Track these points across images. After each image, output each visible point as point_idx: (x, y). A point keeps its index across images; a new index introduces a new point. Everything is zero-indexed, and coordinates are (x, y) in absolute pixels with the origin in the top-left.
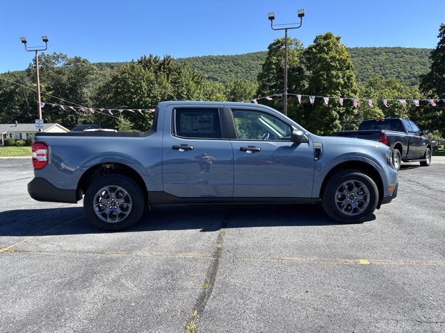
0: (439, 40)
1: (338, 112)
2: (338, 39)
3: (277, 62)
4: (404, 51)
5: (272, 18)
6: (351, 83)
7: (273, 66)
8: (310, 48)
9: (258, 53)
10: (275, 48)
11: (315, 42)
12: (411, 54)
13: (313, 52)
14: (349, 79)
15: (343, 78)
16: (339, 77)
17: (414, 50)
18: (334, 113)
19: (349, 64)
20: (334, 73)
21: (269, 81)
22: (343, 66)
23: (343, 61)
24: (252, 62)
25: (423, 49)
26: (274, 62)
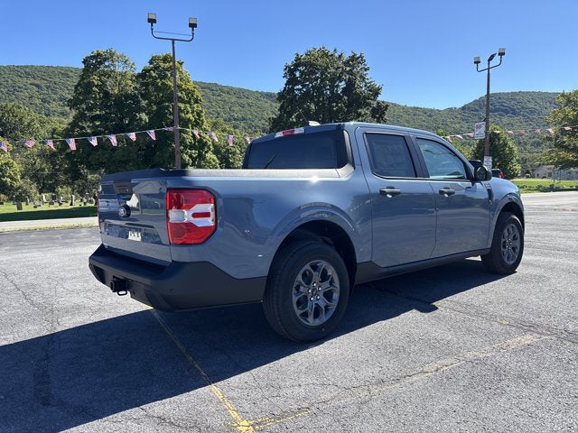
0: (285, 80)
1: (190, 156)
2: (181, 64)
3: (100, 83)
4: (222, 89)
5: (152, 21)
6: (202, 121)
7: (94, 89)
8: (146, 71)
9: (26, 67)
10: (94, 63)
11: (151, 63)
12: (228, 93)
13: (151, 76)
14: (199, 115)
15: (192, 113)
16: (188, 112)
17: (231, 89)
18: (186, 157)
19: (197, 96)
20: (182, 106)
21: (90, 109)
22: (191, 98)
23: (190, 93)
24: (17, 79)
25: (241, 89)
26: (96, 83)
